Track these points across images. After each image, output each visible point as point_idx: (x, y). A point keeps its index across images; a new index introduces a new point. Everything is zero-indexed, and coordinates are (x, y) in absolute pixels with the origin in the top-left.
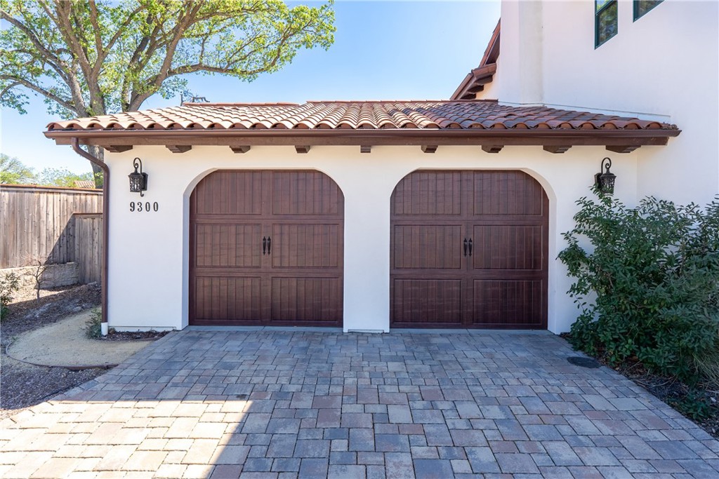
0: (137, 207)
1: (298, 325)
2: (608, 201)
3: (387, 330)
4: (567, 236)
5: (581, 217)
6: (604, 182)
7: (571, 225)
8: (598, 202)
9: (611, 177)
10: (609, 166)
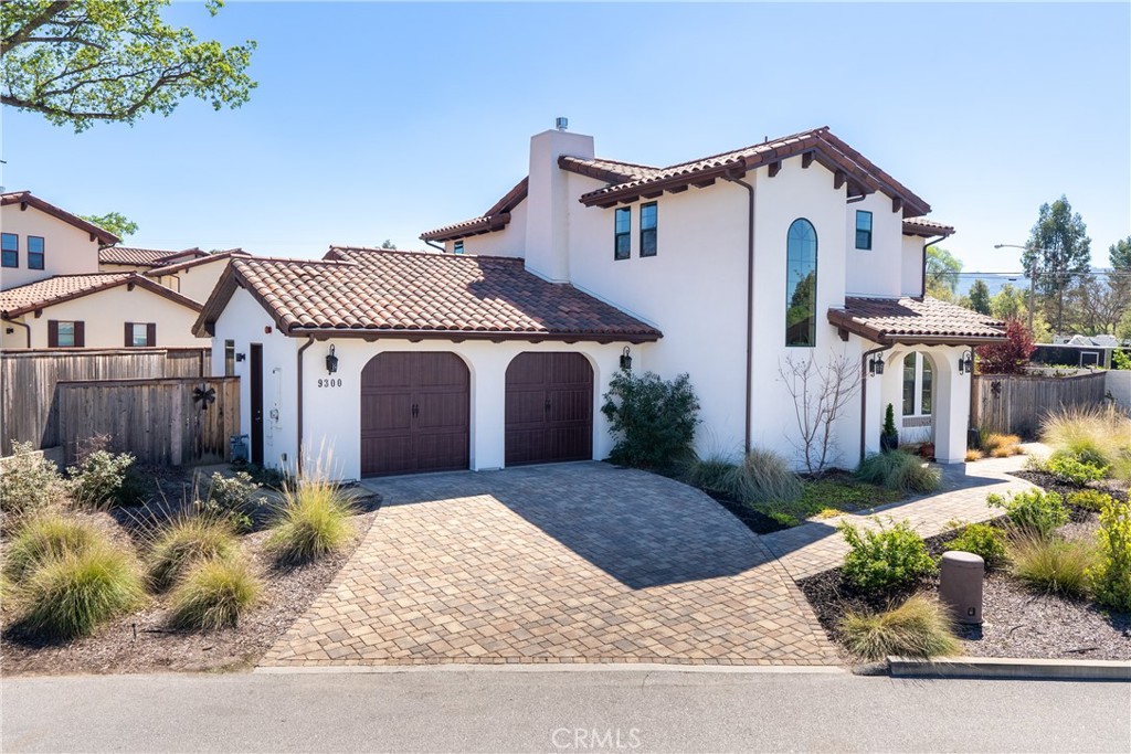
0: (324, 383)
1: (438, 471)
2: (629, 375)
3: (503, 467)
4: (606, 396)
5: (613, 384)
6: (625, 361)
7: (607, 389)
8: (624, 375)
9: (629, 358)
10: (628, 352)
